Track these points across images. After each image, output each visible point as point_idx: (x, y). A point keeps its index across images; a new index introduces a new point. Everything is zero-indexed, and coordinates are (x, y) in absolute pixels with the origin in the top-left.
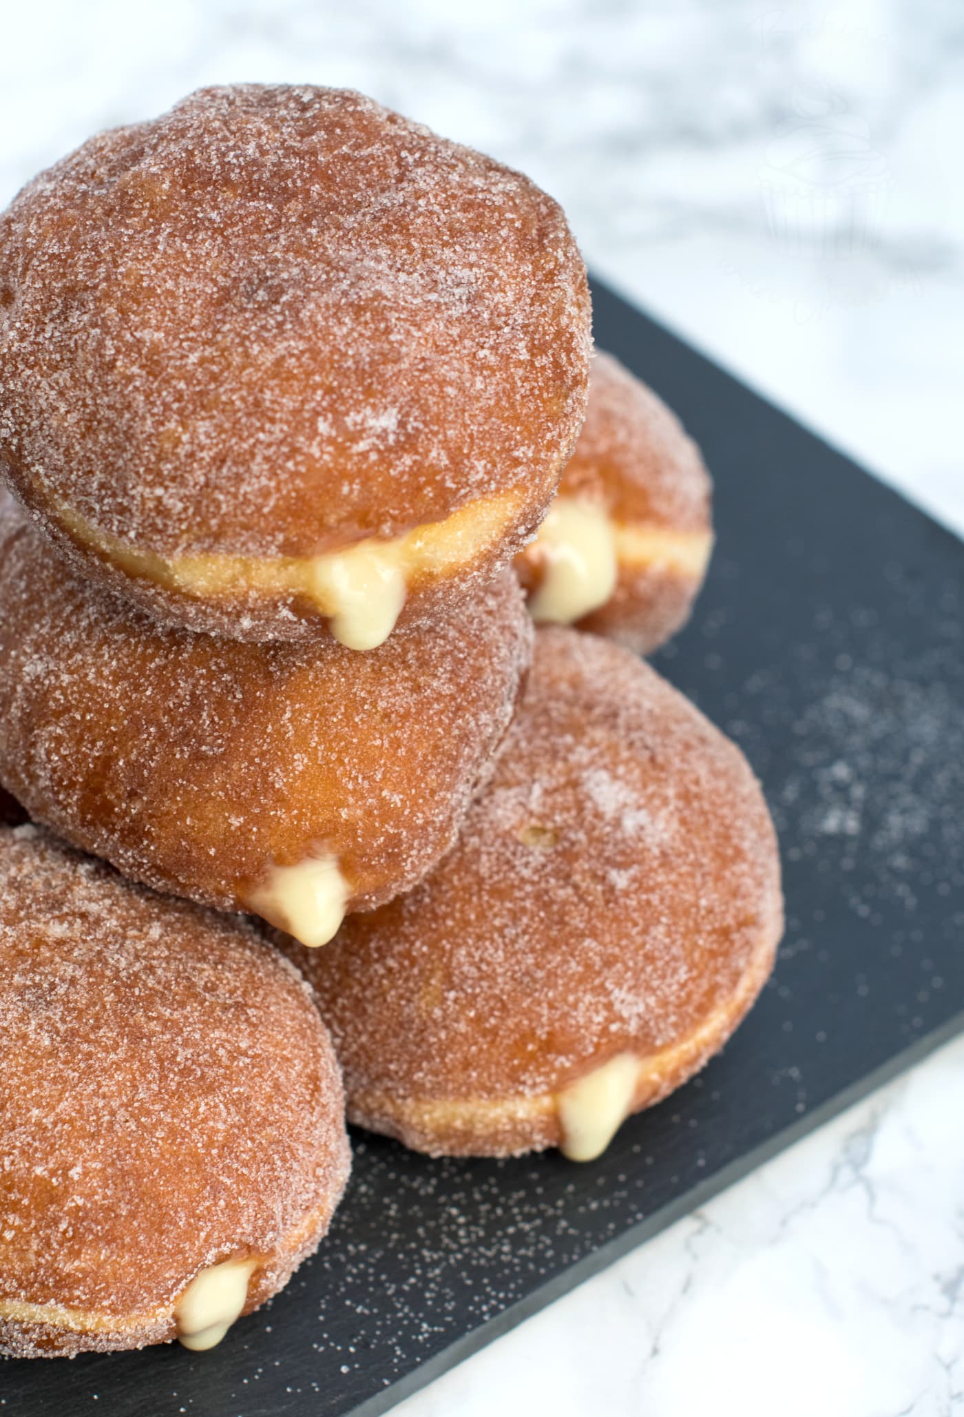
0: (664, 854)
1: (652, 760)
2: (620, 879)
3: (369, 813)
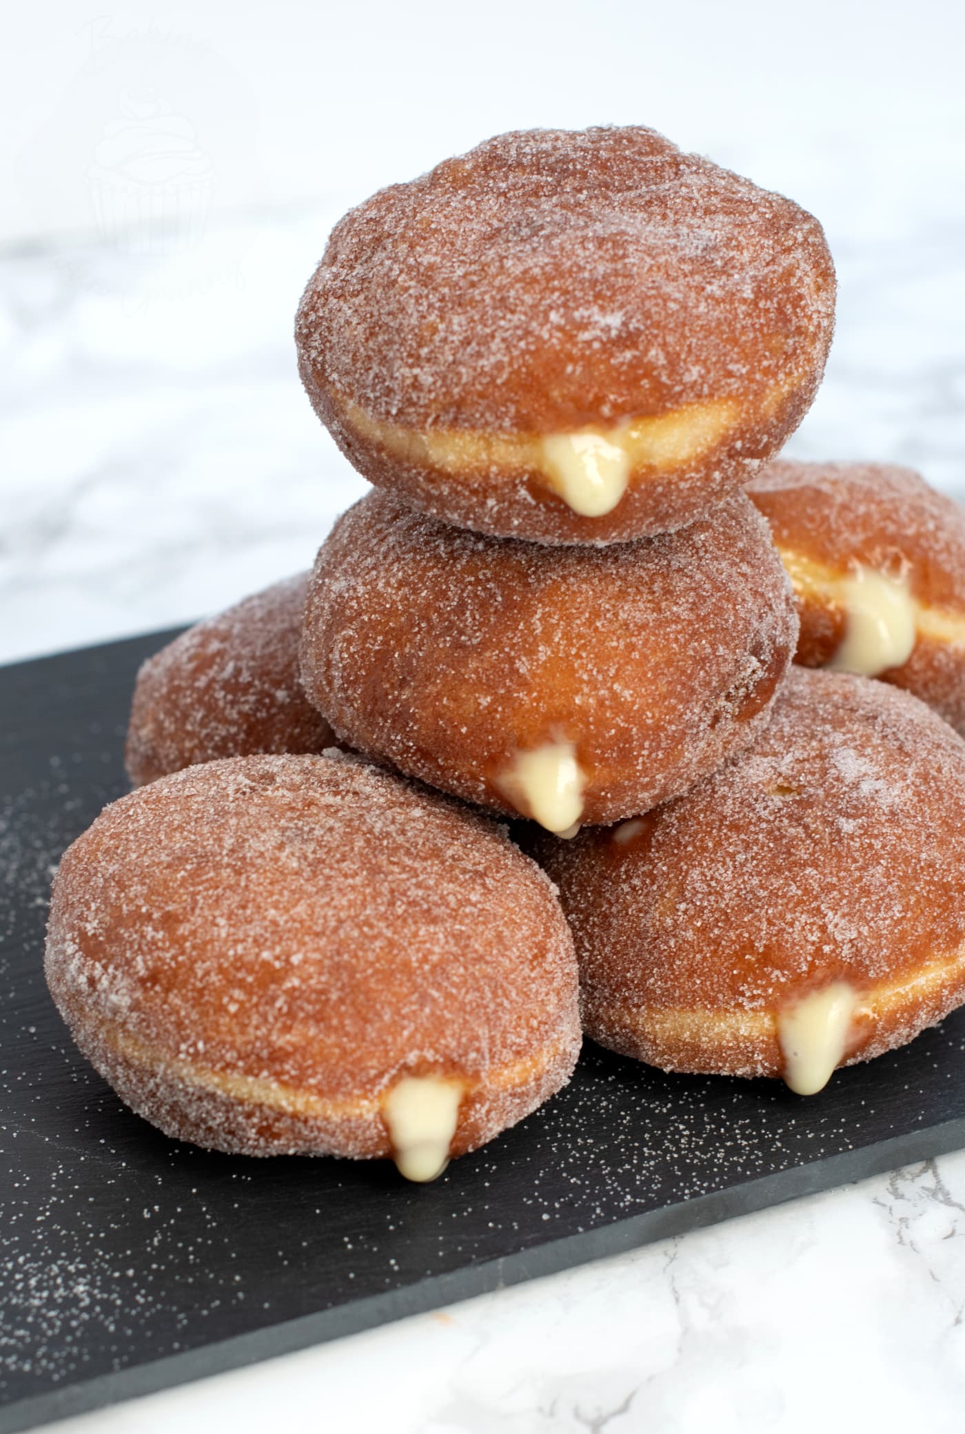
0: (893, 813)
1: (900, 748)
2: (848, 826)
3: (601, 703)
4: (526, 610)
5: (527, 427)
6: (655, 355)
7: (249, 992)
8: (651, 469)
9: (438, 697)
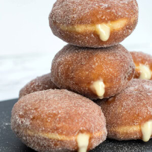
2: (149, 94)
3: (107, 71)
4: (92, 58)
5: (93, 23)
6: (113, 11)
7: (52, 118)
8: (114, 30)
9: (79, 73)
